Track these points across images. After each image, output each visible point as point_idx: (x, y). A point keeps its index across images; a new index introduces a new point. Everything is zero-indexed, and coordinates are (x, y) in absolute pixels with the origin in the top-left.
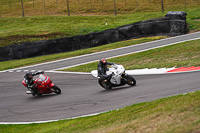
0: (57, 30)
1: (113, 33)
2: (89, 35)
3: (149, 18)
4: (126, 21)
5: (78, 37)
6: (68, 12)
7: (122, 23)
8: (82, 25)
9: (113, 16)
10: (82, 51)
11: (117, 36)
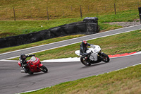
0: (7, 31)
1: (47, 33)
2: (29, 34)
3: (72, 22)
4: (55, 24)
5: (21, 36)
7: (53, 25)
8: (24, 27)
9: (46, 20)
10: (25, 45)
11: (49, 35)
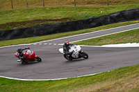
0: (67, 16)
1: (106, 18)
2: (89, 19)
3: (132, 8)
4: (115, 10)
5: (81, 21)
6: (75, 3)
7: (112, 11)
8: (84, 12)
9: (106, 6)
10: (84, 30)
11: (109, 20)
